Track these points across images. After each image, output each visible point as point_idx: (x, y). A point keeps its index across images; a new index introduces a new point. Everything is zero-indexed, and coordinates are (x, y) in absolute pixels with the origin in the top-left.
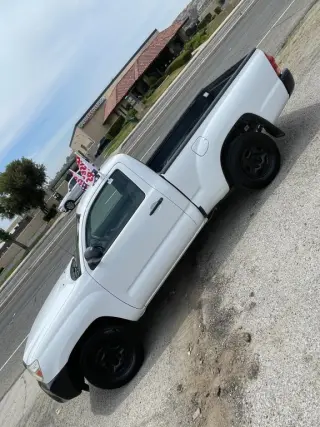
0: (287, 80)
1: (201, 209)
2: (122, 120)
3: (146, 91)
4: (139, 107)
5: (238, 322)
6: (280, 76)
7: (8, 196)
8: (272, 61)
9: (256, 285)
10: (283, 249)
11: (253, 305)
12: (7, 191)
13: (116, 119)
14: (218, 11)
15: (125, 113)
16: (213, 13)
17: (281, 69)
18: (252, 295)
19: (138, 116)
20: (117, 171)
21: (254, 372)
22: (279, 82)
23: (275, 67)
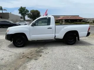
0: (88, 34)
1: (55, 36)
2: (59, 22)
3: (67, 22)
4: (64, 23)
5: (42, 53)
6: (88, 32)
7: (31, 14)
8: (89, 28)
9: (50, 52)
10: (60, 52)
11: (47, 54)
12: (32, 13)
13: (59, 21)
14: (91, 23)
15: (61, 22)
16: (90, 22)
17: (89, 31)
18: (48, 53)
19: (62, 24)
20: (50, 18)
21: (36, 60)
22: (87, 33)
23: (89, 30)
